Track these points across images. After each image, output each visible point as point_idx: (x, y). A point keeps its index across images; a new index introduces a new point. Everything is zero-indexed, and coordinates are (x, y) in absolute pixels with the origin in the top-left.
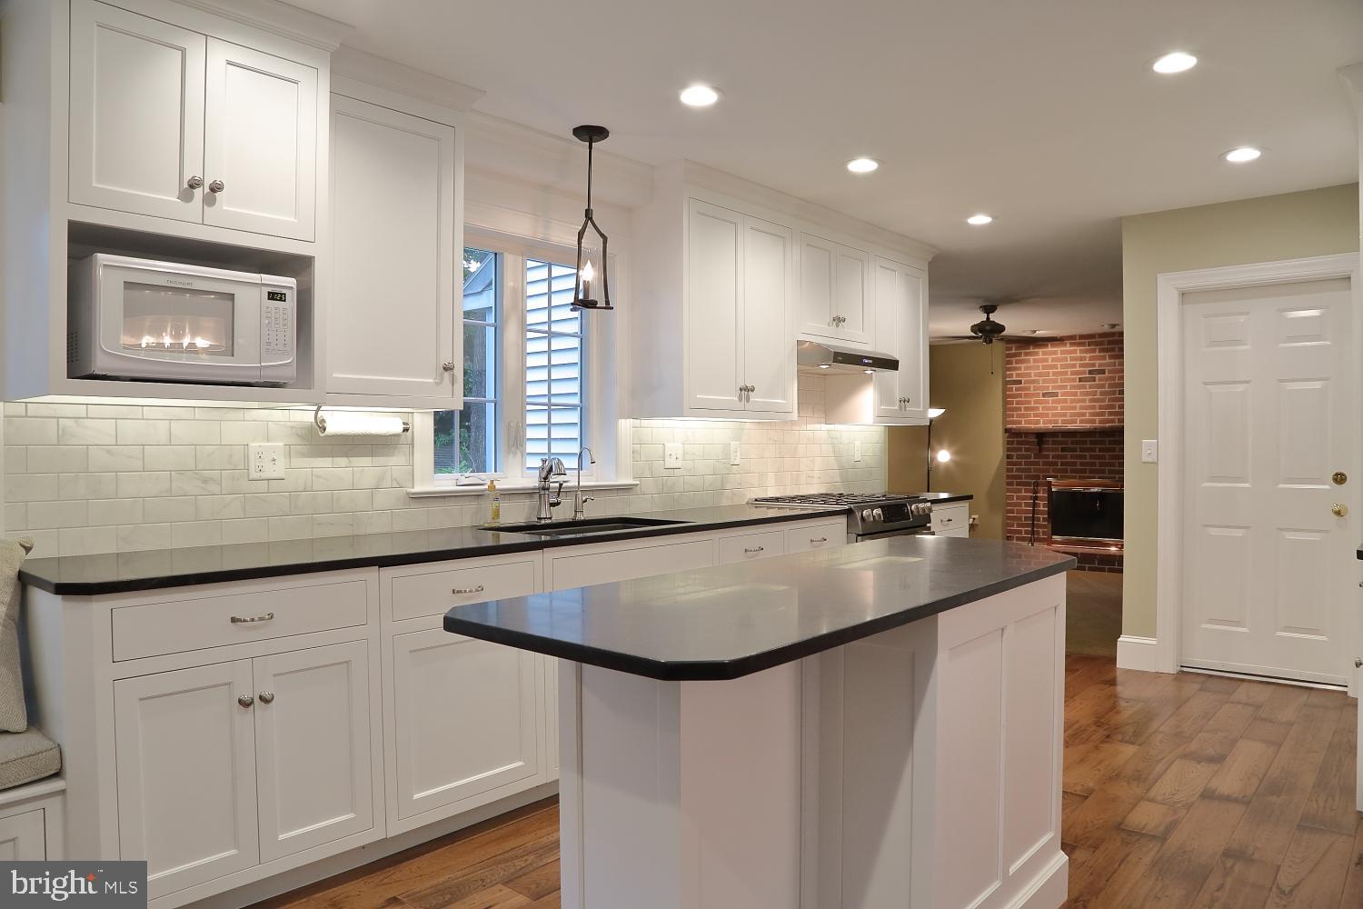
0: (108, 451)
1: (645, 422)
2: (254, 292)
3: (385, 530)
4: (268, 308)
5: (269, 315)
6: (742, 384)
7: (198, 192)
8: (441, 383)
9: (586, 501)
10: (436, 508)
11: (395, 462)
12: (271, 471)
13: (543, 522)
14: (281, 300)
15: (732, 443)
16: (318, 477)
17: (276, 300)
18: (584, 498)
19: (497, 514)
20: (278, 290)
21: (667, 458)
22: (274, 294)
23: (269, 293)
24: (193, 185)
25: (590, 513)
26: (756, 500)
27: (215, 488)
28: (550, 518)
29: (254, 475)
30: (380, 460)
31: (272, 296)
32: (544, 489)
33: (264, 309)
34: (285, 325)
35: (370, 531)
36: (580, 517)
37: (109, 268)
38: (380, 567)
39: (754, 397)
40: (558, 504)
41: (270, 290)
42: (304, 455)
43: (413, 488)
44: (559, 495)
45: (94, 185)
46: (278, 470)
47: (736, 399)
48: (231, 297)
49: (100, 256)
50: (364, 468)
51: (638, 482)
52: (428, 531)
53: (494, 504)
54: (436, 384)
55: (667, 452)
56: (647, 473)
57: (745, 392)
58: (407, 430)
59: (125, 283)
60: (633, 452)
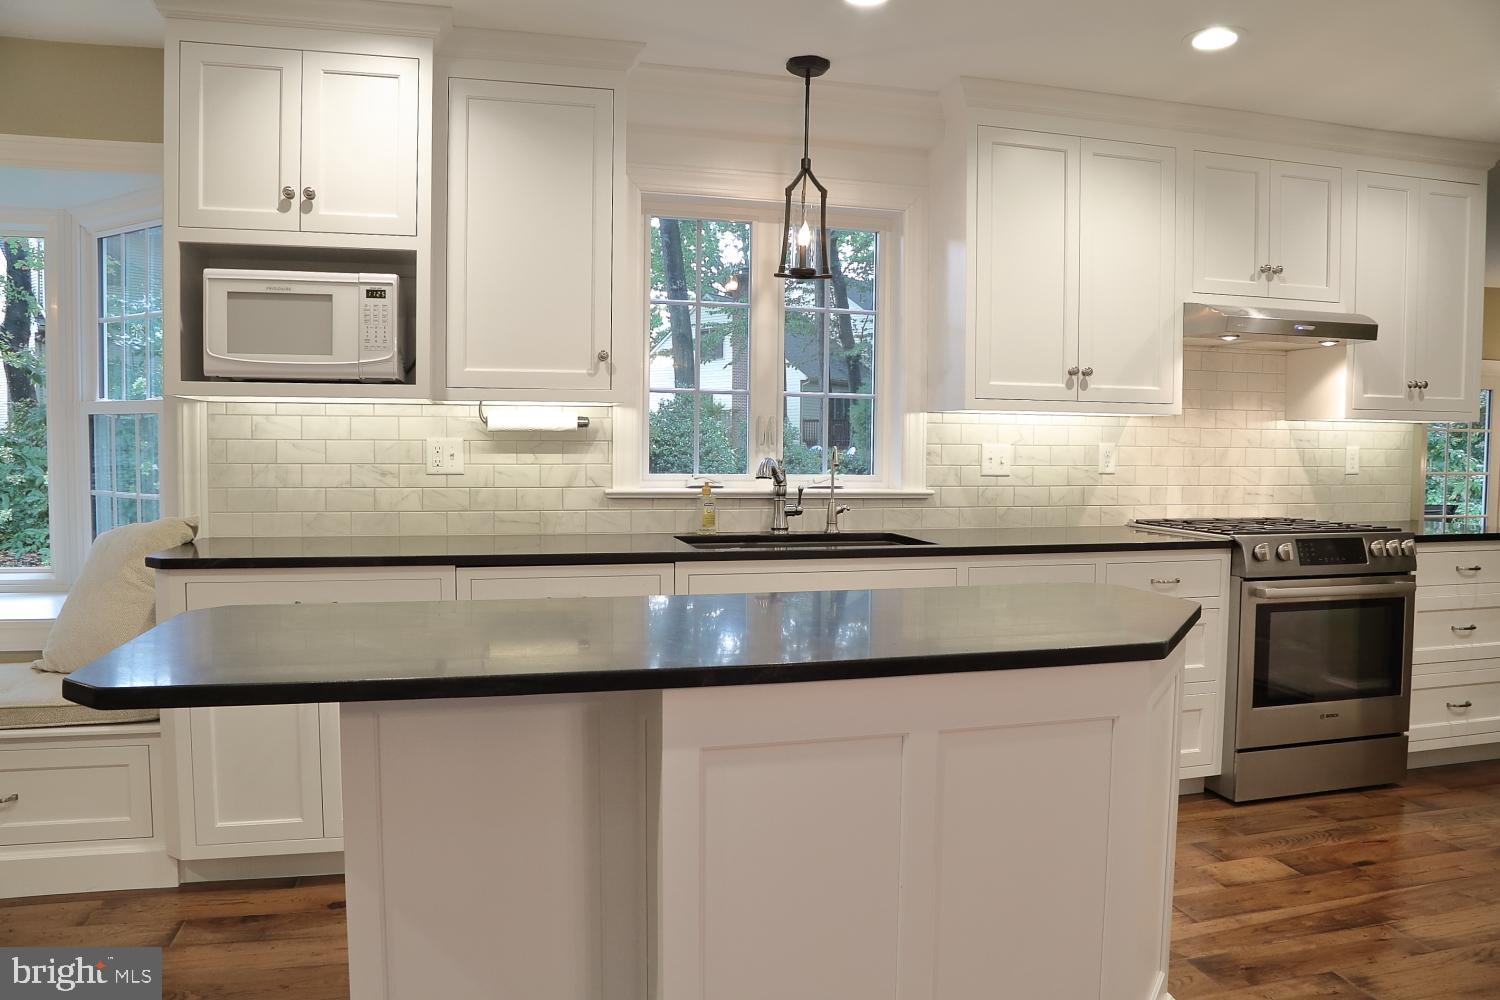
0: (294, 445)
1: (949, 417)
2: (353, 291)
3: (579, 531)
4: (366, 305)
5: (368, 313)
6: (1072, 365)
7: (295, 203)
8: (594, 374)
9: (842, 511)
10: (642, 511)
11: (588, 461)
12: (449, 466)
13: (776, 532)
14: (381, 297)
15: (1101, 444)
16: (500, 473)
17: (376, 297)
18: (839, 508)
19: (712, 521)
20: (377, 287)
21: (986, 463)
22: (372, 291)
23: (368, 291)
24: (289, 195)
25: (845, 526)
26: (1137, 522)
27: (393, 482)
28: (787, 529)
29: (434, 470)
30: (569, 457)
31: (371, 294)
32: (778, 495)
33: (362, 307)
34: (384, 322)
35: (559, 530)
36: (833, 530)
37: (218, 281)
38: (457, 566)
39: (1093, 383)
40: (799, 513)
41: (369, 288)
42: (484, 451)
43: (612, 487)
44: (799, 503)
45: (201, 206)
46: (457, 465)
47: (1064, 386)
48: (329, 297)
49: (206, 271)
50: (555, 468)
51: (933, 492)
52: (631, 535)
53: (706, 510)
54: (590, 375)
55: (986, 455)
56: (952, 480)
57: (1079, 376)
58: (586, 425)
59: (228, 293)
60: (929, 454)
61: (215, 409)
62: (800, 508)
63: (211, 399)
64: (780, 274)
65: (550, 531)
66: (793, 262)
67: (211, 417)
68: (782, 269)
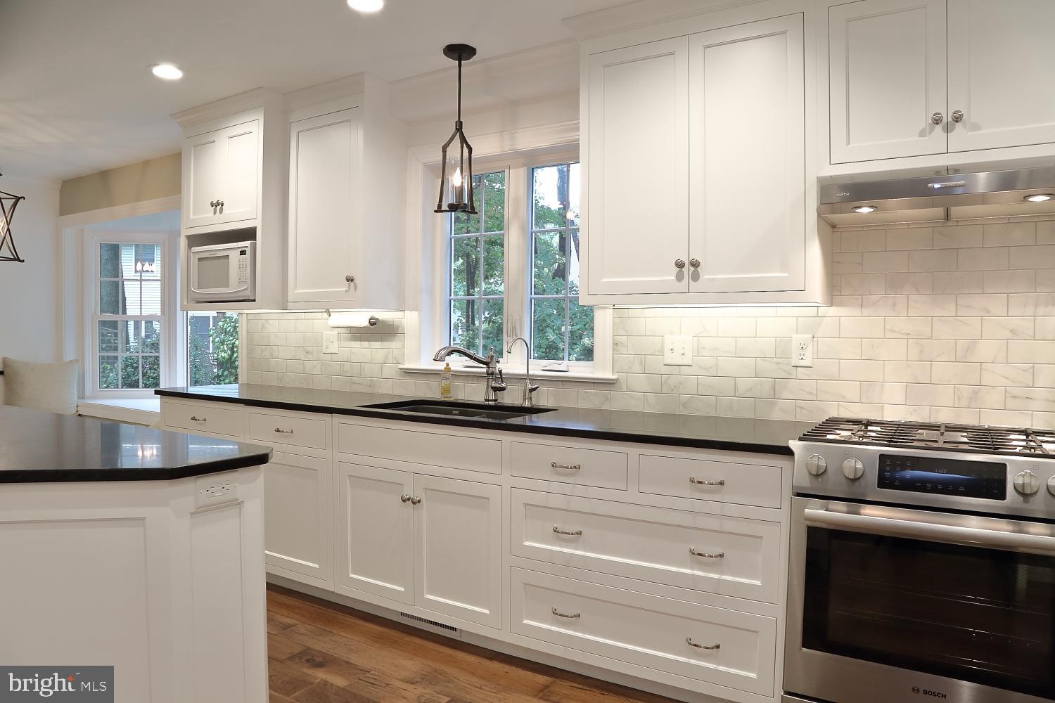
2: (236, 252)
3: (390, 393)
4: (240, 259)
5: (240, 264)
7: (218, 209)
8: (348, 291)
10: (421, 381)
12: (332, 349)
13: (487, 402)
14: (245, 254)
16: (354, 354)
17: (243, 254)
18: (531, 387)
20: (243, 249)
21: (667, 353)
28: (496, 401)
29: (325, 350)
31: (241, 253)
32: (488, 374)
33: (238, 260)
34: (246, 268)
36: (527, 404)
37: (195, 253)
39: (705, 275)
40: (502, 389)
41: (241, 250)
42: (347, 340)
43: (405, 365)
44: (503, 380)
45: (192, 217)
46: (335, 348)
48: (228, 257)
51: (618, 378)
53: (444, 383)
54: (346, 291)
55: (667, 347)
56: (637, 368)
57: (689, 268)
58: (375, 324)
59: (199, 259)
60: (615, 344)
61: (250, 317)
62: (503, 385)
63: (246, 311)
64: (439, 210)
65: (376, 391)
66: (449, 199)
67: (248, 321)
68: (440, 206)
